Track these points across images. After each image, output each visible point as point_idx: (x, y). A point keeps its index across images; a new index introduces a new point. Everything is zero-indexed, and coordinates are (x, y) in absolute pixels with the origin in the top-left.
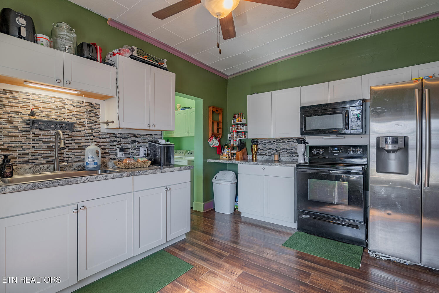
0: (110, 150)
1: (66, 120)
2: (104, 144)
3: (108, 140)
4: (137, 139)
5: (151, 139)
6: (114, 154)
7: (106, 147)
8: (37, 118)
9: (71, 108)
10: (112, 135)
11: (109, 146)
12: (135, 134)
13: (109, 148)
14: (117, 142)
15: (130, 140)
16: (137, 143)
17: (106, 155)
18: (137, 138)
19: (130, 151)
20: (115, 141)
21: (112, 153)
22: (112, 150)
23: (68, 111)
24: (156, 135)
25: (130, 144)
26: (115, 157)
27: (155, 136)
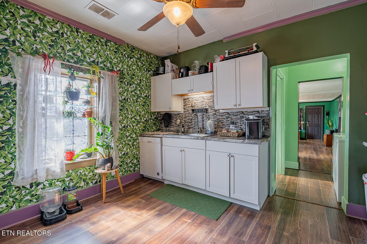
0: (226, 123)
1: (205, 107)
2: (222, 120)
3: (224, 117)
4: (244, 116)
5: (258, 115)
6: (228, 126)
7: (223, 121)
8: (195, 108)
9: (207, 101)
10: (227, 113)
11: (225, 121)
12: (243, 112)
13: (225, 122)
14: (229, 118)
15: (239, 117)
16: (245, 118)
17: (223, 126)
18: (245, 114)
19: (239, 124)
20: (229, 117)
21: (227, 126)
22: (227, 123)
23: (205, 102)
24: (264, 111)
25: (239, 119)
26: (229, 128)
27: (262, 112)
